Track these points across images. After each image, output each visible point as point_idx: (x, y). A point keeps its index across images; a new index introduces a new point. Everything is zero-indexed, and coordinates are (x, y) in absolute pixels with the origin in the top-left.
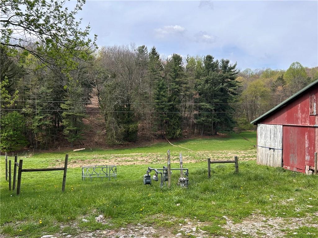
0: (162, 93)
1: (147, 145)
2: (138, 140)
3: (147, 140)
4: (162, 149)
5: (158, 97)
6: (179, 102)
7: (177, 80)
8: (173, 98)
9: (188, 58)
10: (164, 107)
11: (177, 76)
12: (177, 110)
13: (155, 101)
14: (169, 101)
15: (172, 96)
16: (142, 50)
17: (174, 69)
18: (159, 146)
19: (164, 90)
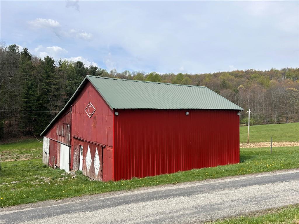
0: (30, 92)
1: (13, 142)
2: (4, 137)
3: (14, 136)
4: (27, 145)
5: (26, 96)
6: (48, 101)
7: (47, 81)
8: (42, 98)
9: (60, 61)
10: (33, 106)
11: (48, 77)
12: (46, 109)
13: (22, 100)
14: (38, 100)
15: (41, 95)
16: (13, 48)
17: (46, 70)
18: (26, 142)
19: (33, 90)
